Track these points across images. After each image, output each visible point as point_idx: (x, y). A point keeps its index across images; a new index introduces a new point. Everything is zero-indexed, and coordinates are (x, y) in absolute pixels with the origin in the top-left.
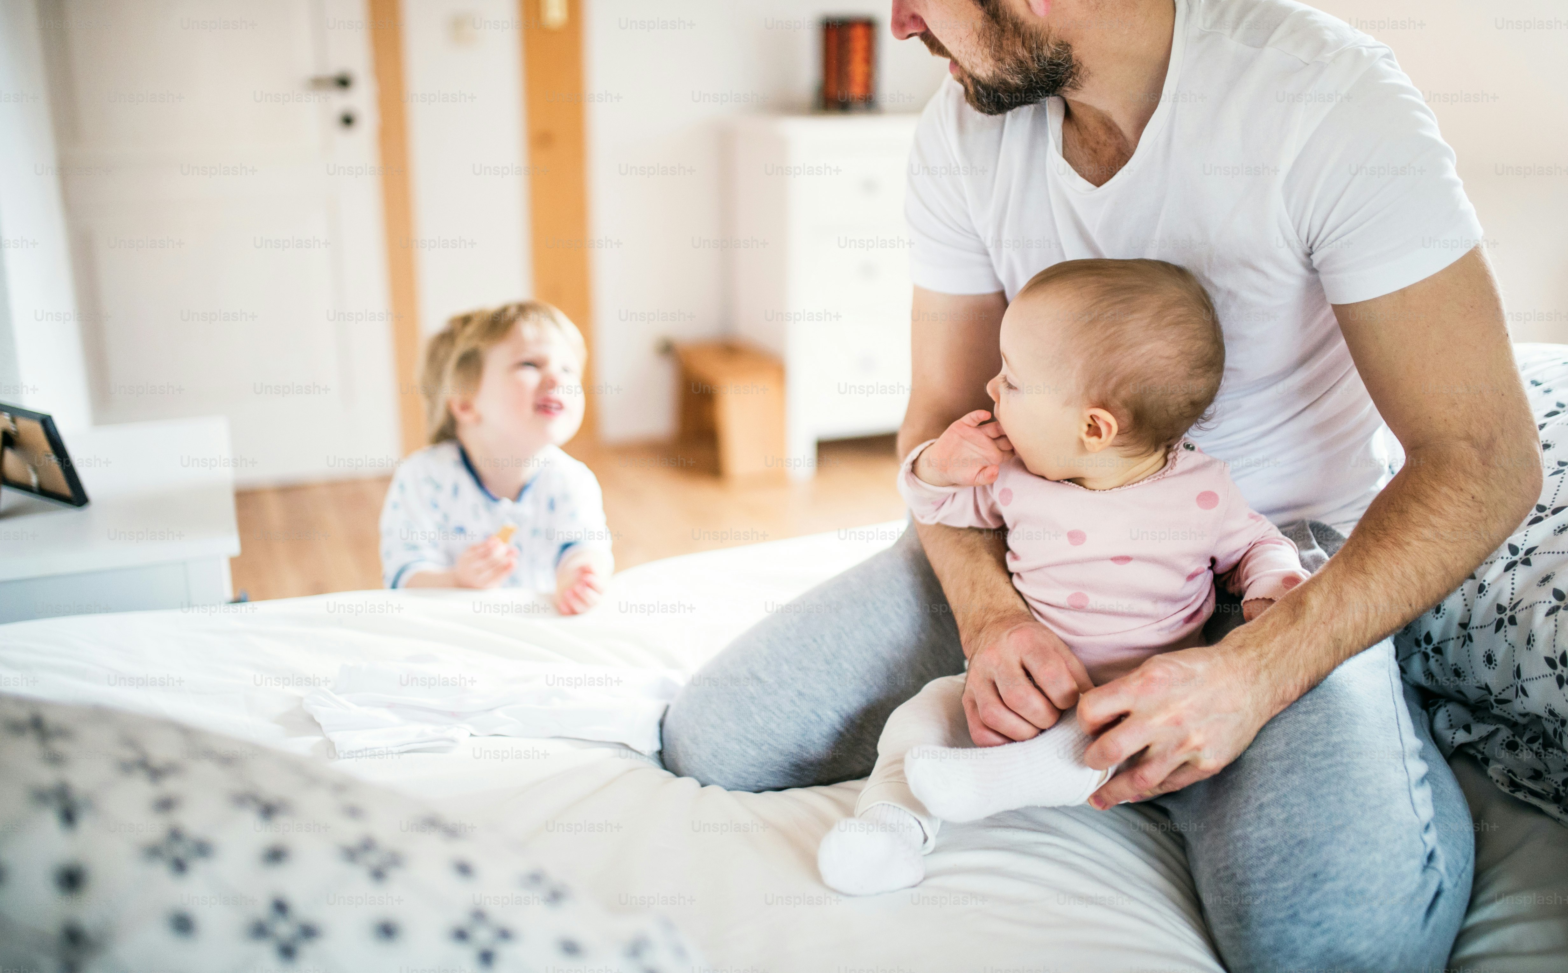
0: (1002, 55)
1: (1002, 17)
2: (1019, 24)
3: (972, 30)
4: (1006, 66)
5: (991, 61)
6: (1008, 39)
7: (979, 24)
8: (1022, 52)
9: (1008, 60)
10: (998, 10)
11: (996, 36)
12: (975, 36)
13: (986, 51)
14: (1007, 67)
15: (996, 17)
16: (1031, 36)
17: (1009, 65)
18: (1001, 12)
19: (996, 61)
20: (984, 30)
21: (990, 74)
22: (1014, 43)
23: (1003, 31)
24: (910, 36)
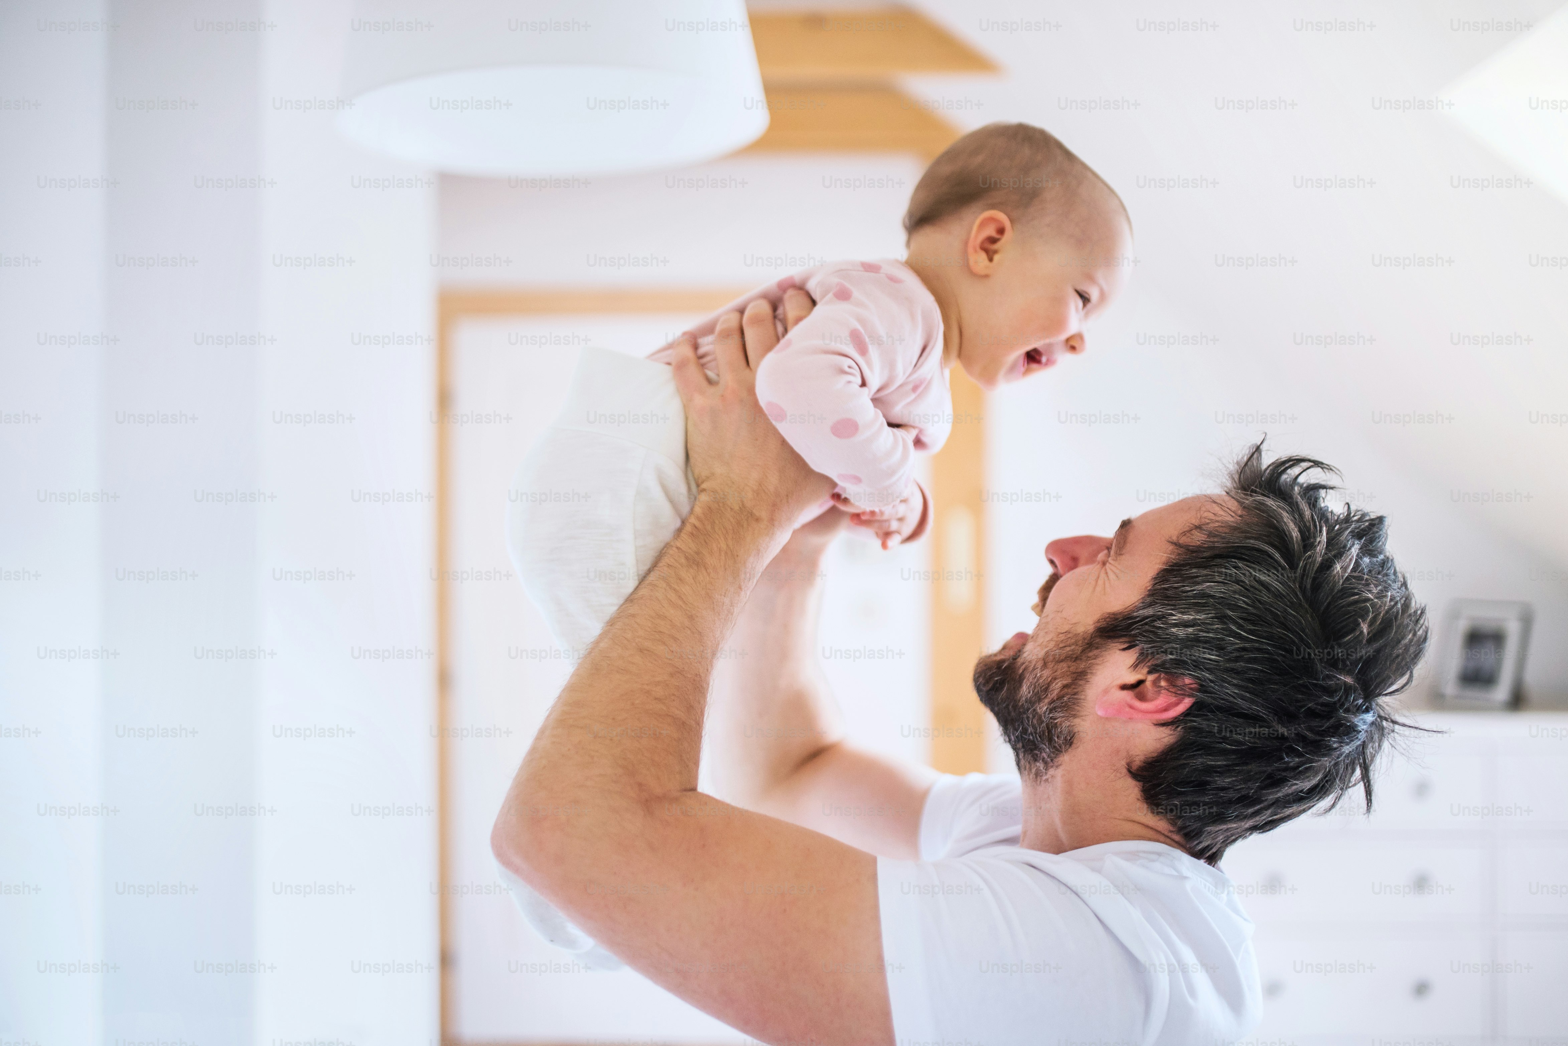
0: (1051, 665)
1: (1091, 654)
2: (1085, 677)
3: (1074, 621)
4: (1039, 673)
5: (1041, 654)
6: (1069, 667)
7: (1080, 629)
8: (1057, 686)
9: (1047, 673)
10: (1097, 648)
11: (1070, 653)
12: (1066, 628)
13: (1052, 645)
14: (1038, 675)
15: (1089, 646)
16: (1075, 694)
17: (1041, 676)
18: (1096, 652)
19: (1044, 659)
20: (1076, 635)
21: (1029, 658)
22: (1063, 676)
23: (1076, 659)
24: (1052, 562)
